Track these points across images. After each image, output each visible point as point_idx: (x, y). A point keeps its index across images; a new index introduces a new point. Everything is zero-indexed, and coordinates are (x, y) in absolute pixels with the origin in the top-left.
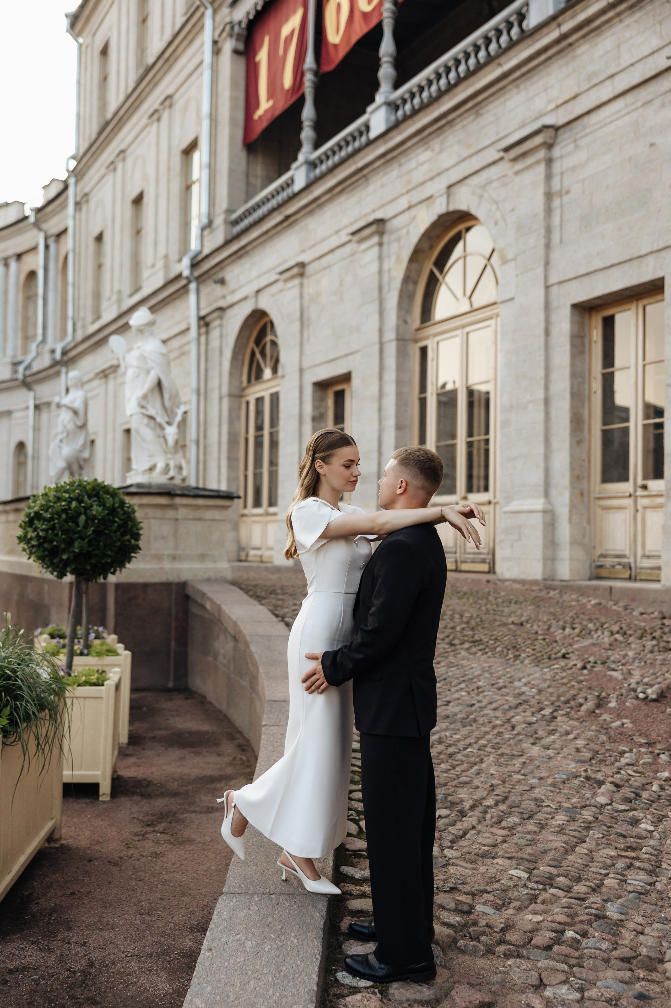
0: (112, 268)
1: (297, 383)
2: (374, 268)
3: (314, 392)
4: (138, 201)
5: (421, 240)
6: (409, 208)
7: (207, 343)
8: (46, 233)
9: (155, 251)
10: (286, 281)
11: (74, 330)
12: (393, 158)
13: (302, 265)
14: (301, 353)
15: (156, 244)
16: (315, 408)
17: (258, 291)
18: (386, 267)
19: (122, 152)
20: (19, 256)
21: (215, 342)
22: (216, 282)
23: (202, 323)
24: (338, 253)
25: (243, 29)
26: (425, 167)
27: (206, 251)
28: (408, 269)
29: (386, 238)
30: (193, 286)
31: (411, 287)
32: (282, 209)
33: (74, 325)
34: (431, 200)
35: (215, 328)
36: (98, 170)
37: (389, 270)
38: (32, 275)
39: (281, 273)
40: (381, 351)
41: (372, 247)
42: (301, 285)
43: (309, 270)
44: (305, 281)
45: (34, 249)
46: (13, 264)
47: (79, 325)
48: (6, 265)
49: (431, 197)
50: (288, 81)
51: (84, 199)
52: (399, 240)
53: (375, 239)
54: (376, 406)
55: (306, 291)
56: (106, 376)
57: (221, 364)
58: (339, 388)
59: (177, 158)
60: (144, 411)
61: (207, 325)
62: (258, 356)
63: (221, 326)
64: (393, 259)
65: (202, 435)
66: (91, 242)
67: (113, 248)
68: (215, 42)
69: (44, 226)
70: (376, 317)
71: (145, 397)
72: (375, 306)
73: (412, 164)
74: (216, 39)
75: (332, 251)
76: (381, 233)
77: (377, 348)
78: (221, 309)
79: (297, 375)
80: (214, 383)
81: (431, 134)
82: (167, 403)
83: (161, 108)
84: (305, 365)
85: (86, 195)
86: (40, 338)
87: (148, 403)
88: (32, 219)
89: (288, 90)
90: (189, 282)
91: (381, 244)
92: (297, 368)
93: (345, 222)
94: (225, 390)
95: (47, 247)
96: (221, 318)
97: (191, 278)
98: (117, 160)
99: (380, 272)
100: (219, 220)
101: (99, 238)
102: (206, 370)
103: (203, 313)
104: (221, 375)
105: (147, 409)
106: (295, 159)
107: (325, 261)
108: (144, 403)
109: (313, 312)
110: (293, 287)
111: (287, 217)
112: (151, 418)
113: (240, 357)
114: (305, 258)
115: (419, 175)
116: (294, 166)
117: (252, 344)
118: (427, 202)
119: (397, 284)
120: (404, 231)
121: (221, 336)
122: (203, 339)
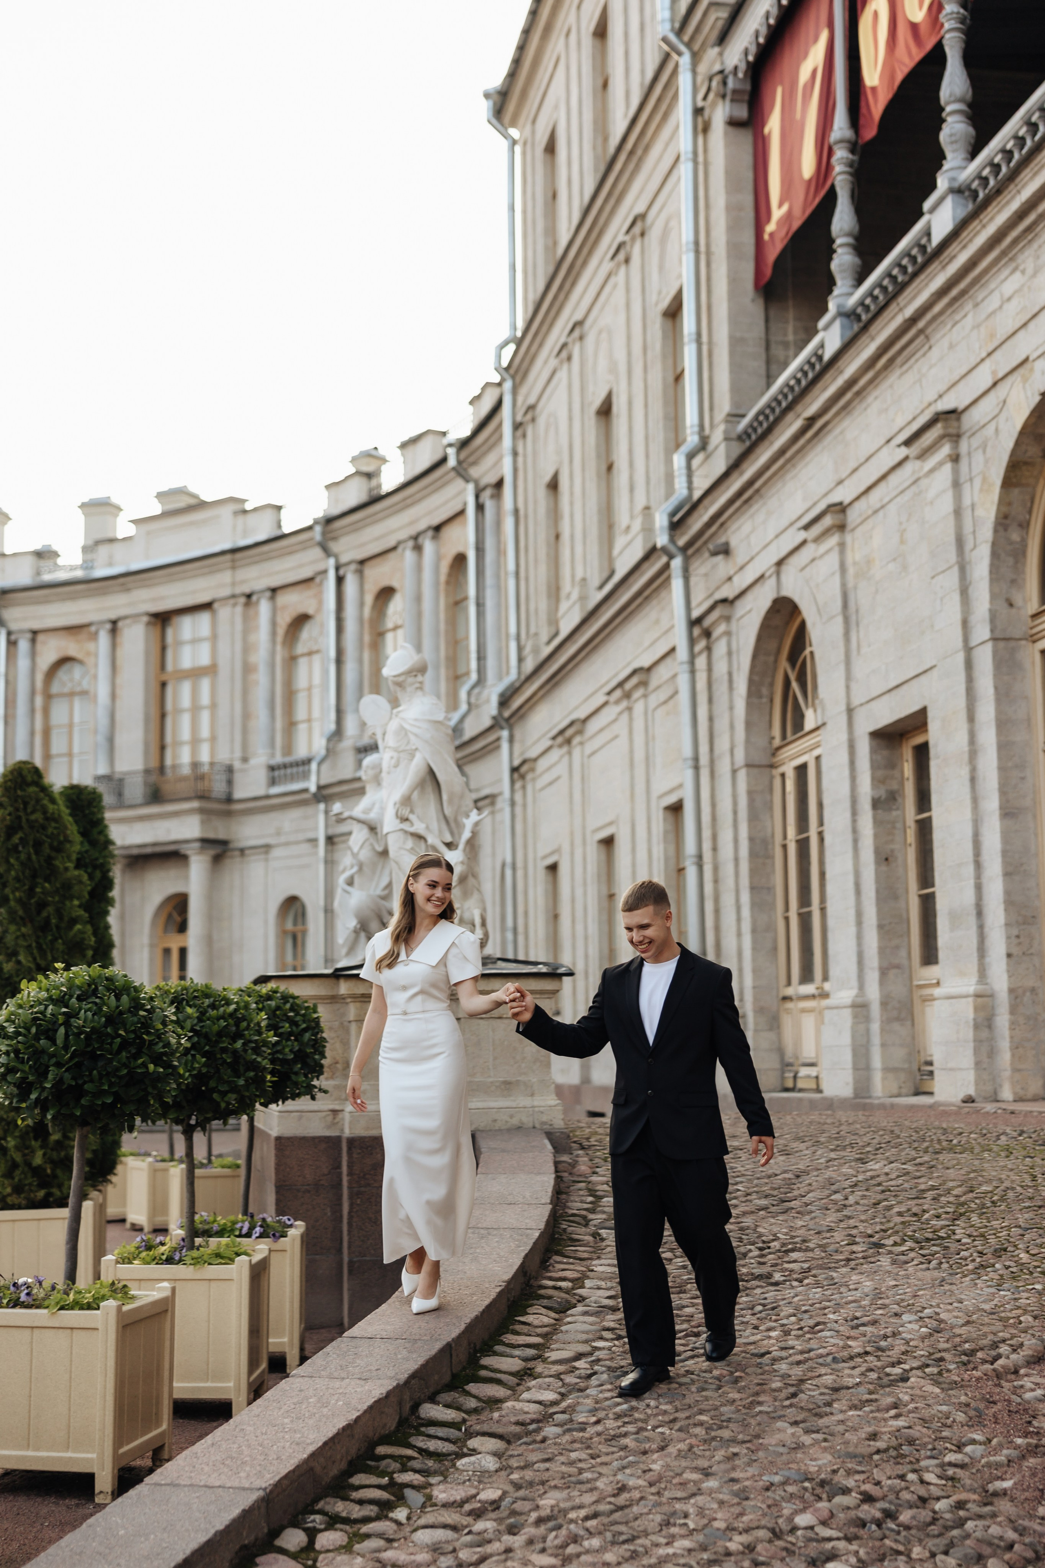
0: (572, 537)
1: (844, 737)
2: (946, 504)
3: (873, 751)
4: (605, 411)
5: (1017, 443)
6: (995, 384)
7: (710, 669)
8: (476, 483)
9: (632, 501)
10: (817, 540)
11: (521, 660)
12: (963, 293)
13: (840, 508)
14: (849, 677)
15: (632, 489)
16: (876, 781)
17: (780, 563)
18: (967, 501)
19: (579, 324)
20: (438, 529)
21: (721, 667)
22: (715, 554)
23: (697, 631)
24: (893, 479)
25: (740, 80)
26: (1013, 307)
27: (697, 494)
28: (1004, 501)
29: (964, 446)
30: (677, 563)
31: (1015, 536)
32: (799, 408)
33: (520, 649)
34: (1027, 366)
35: (718, 639)
36: (546, 362)
37: (973, 506)
38: (460, 560)
39: (806, 527)
40: (969, 665)
41: (941, 464)
42: (842, 545)
43: (853, 516)
44: (848, 538)
45: (462, 513)
46: (428, 546)
47: (527, 650)
48: (418, 548)
49: (1026, 360)
50: (808, 166)
51: (529, 416)
52: (984, 447)
53: (946, 450)
54: (965, 772)
55: (850, 557)
56: (568, 741)
57: (731, 708)
58: (919, 740)
59: (656, 324)
60: (406, 826)
61: (707, 634)
62: (795, 685)
63: (728, 633)
64: (977, 482)
65: (707, 846)
66: (542, 492)
67: (572, 504)
68: (698, 111)
69: (474, 472)
70: (956, 597)
71: (407, 801)
72: (952, 579)
73: (993, 302)
74: (700, 104)
75: (884, 477)
76: (956, 438)
77: (960, 657)
78: (724, 601)
79: (844, 718)
80: (723, 744)
81: (1015, 241)
82: (447, 811)
83: (627, 238)
84: (856, 702)
85: (532, 408)
86: (474, 676)
87: (412, 812)
88: (452, 462)
89: (810, 181)
90: (671, 557)
91: (955, 459)
92: (843, 707)
93: (900, 422)
94: (740, 757)
95: (480, 508)
96: (728, 619)
97: (672, 549)
98: (570, 340)
99: (958, 512)
100: (717, 437)
101: (553, 485)
102: (711, 719)
103: (695, 614)
104: (732, 727)
105: (412, 824)
106: (825, 310)
107: (875, 497)
108: (405, 812)
109: (862, 597)
110: (827, 552)
111: (812, 420)
112: (419, 837)
113: (765, 691)
114: (843, 495)
115: (1007, 322)
116: (821, 324)
117: (784, 664)
118: (1021, 371)
119: (986, 533)
120: (990, 430)
121: (730, 653)
122: (701, 662)
